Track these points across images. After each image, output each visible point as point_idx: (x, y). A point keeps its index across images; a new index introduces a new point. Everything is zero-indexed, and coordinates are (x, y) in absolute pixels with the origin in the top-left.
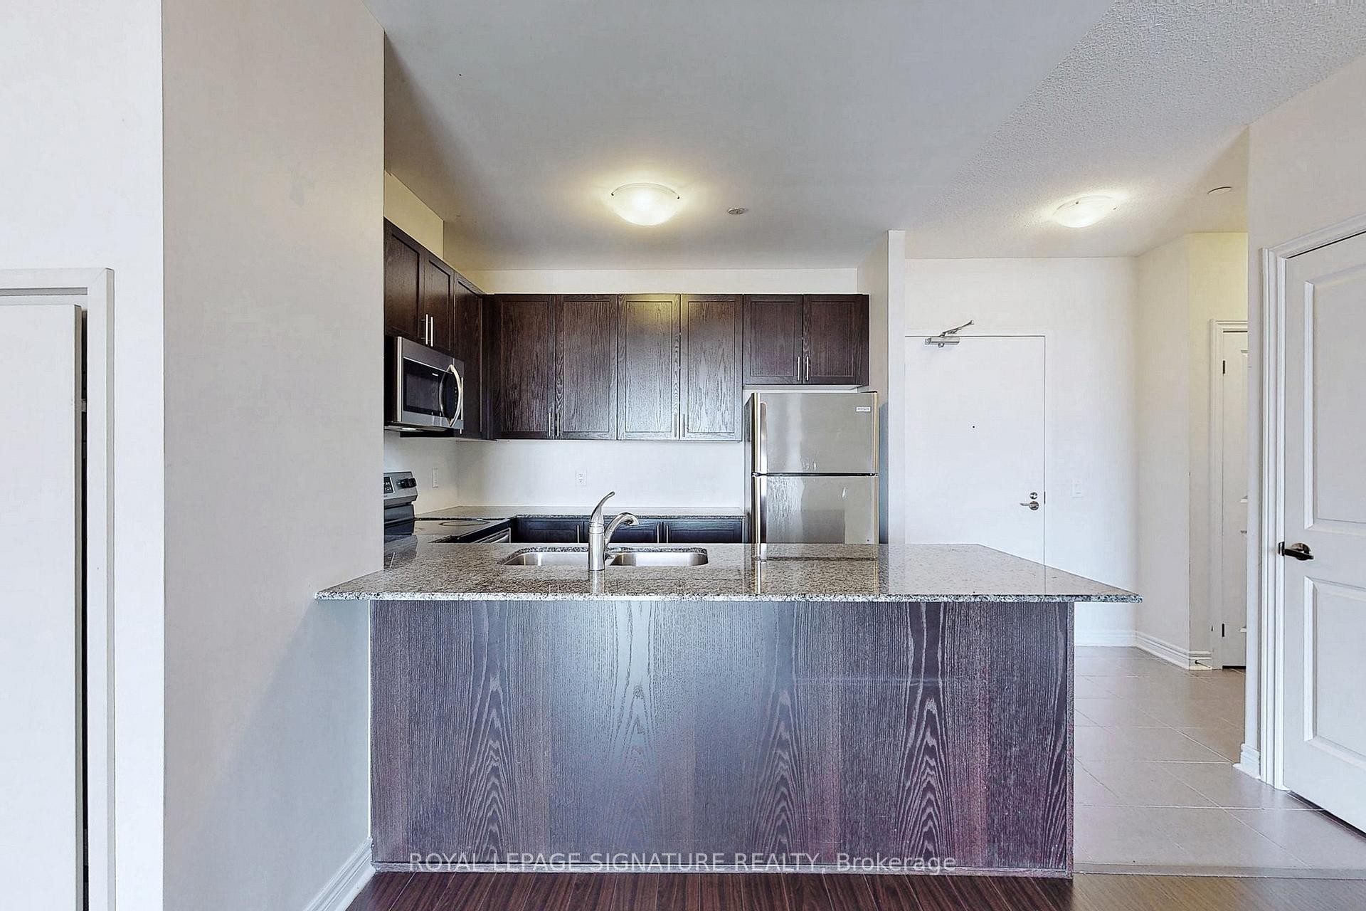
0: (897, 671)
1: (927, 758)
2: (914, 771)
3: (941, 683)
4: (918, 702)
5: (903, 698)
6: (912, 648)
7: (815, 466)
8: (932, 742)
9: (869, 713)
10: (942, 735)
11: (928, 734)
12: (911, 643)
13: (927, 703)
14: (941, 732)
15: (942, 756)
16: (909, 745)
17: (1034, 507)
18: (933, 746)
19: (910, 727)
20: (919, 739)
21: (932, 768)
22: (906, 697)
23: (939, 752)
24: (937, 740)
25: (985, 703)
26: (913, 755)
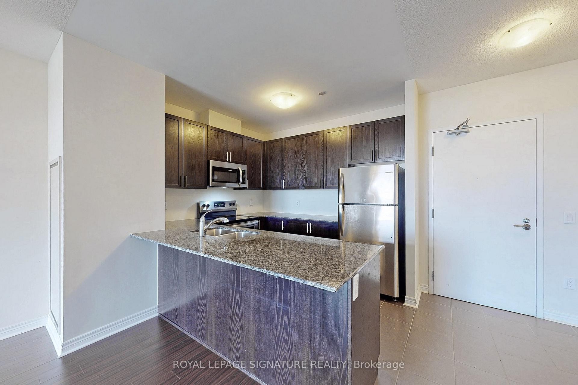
0: (273, 298)
1: (284, 344)
2: (280, 347)
3: (289, 309)
4: (281, 316)
5: (275, 311)
6: (278, 289)
7: (365, 201)
8: (286, 337)
9: (263, 313)
10: (290, 335)
11: (285, 332)
12: (278, 286)
13: (284, 317)
14: (290, 334)
15: (290, 346)
16: (278, 334)
17: (527, 228)
18: (287, 339)
19: (278, 326)
20: (281, 333)
21: (287, 350)
22: (276, 311)
23: (289, 343)
24: (288, 337)
25: (308, 327)
26: (279, 340)
